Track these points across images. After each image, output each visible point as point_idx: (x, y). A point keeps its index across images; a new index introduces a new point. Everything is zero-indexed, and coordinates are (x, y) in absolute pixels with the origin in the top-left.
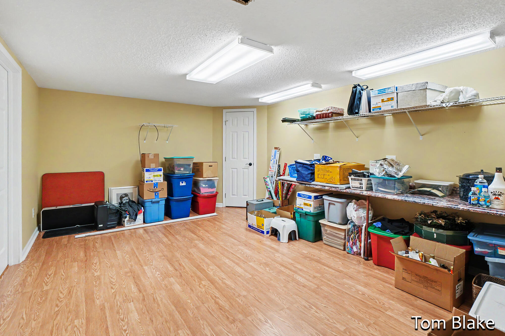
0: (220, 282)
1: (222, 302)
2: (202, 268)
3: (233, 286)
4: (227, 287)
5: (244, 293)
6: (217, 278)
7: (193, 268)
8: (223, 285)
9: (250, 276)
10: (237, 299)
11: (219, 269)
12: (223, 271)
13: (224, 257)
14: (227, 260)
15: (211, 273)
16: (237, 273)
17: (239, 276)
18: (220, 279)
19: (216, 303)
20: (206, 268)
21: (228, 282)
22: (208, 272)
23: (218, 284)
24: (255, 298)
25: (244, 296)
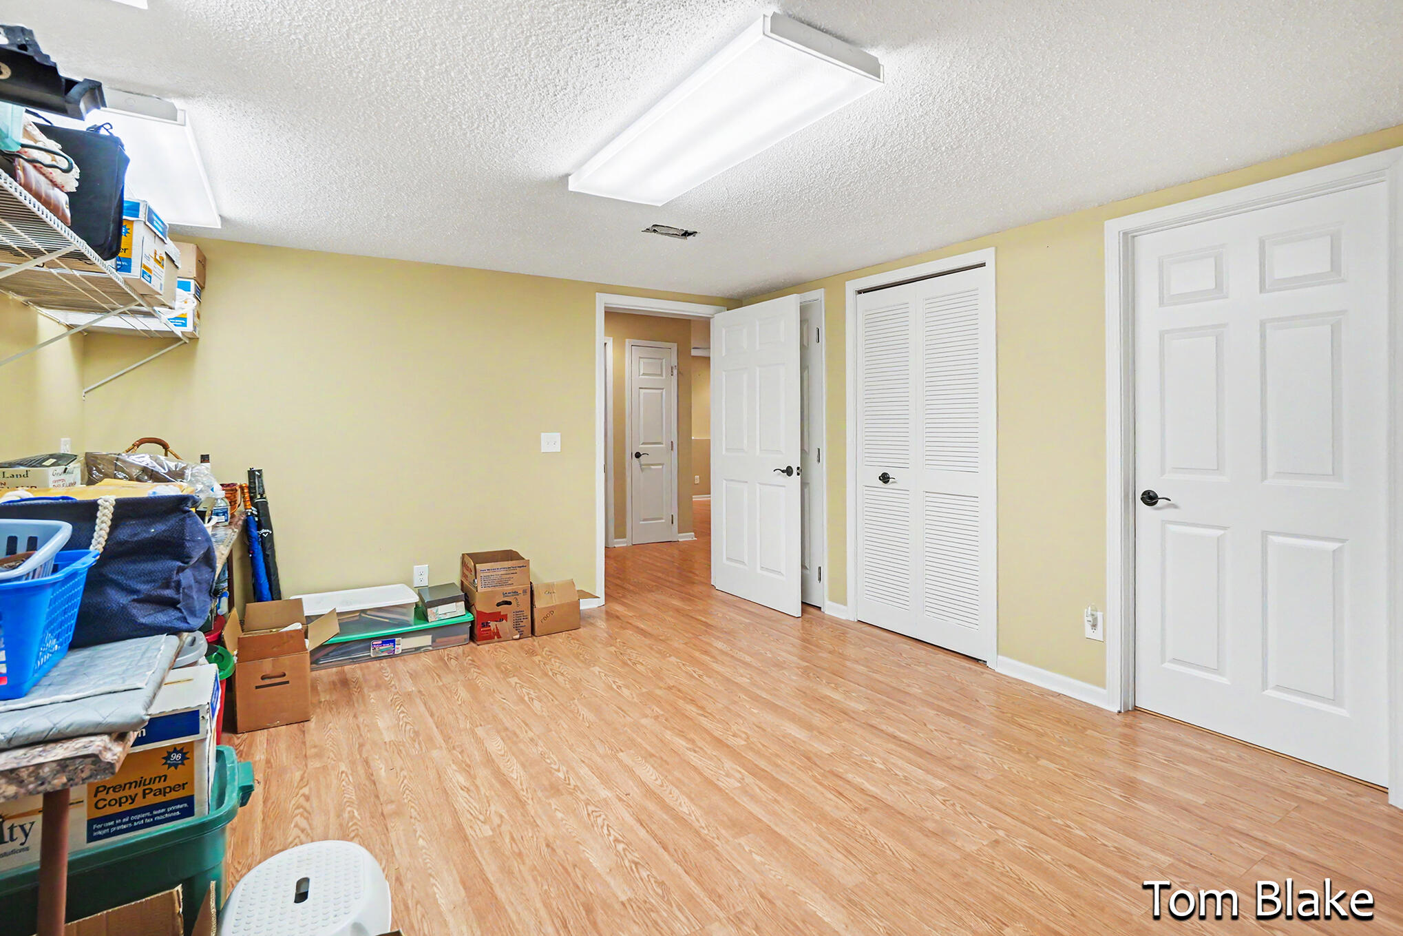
0: (700, 743)
1: (691, 710)
2: (760, 779)
3: (668, 735)
4: (682, 732)
5: (644, 721)
6: (709, 752)
7: (791, 783)
8: (692, 735)
9: (621, 755)
10: (662, 713)
11: (710, 776)
12: (695, 769)
13: (696, 825)
14: (685, 810)
15: (728, 764)
16: (656, 765)
17: (652, 755)
18: (701, 748)
19: (702, 708)
20: (749, 779)
21: (680, 743)
22: (739, 769)
23: (704, 740)
24: (625, 713)
25: (647, 716)
